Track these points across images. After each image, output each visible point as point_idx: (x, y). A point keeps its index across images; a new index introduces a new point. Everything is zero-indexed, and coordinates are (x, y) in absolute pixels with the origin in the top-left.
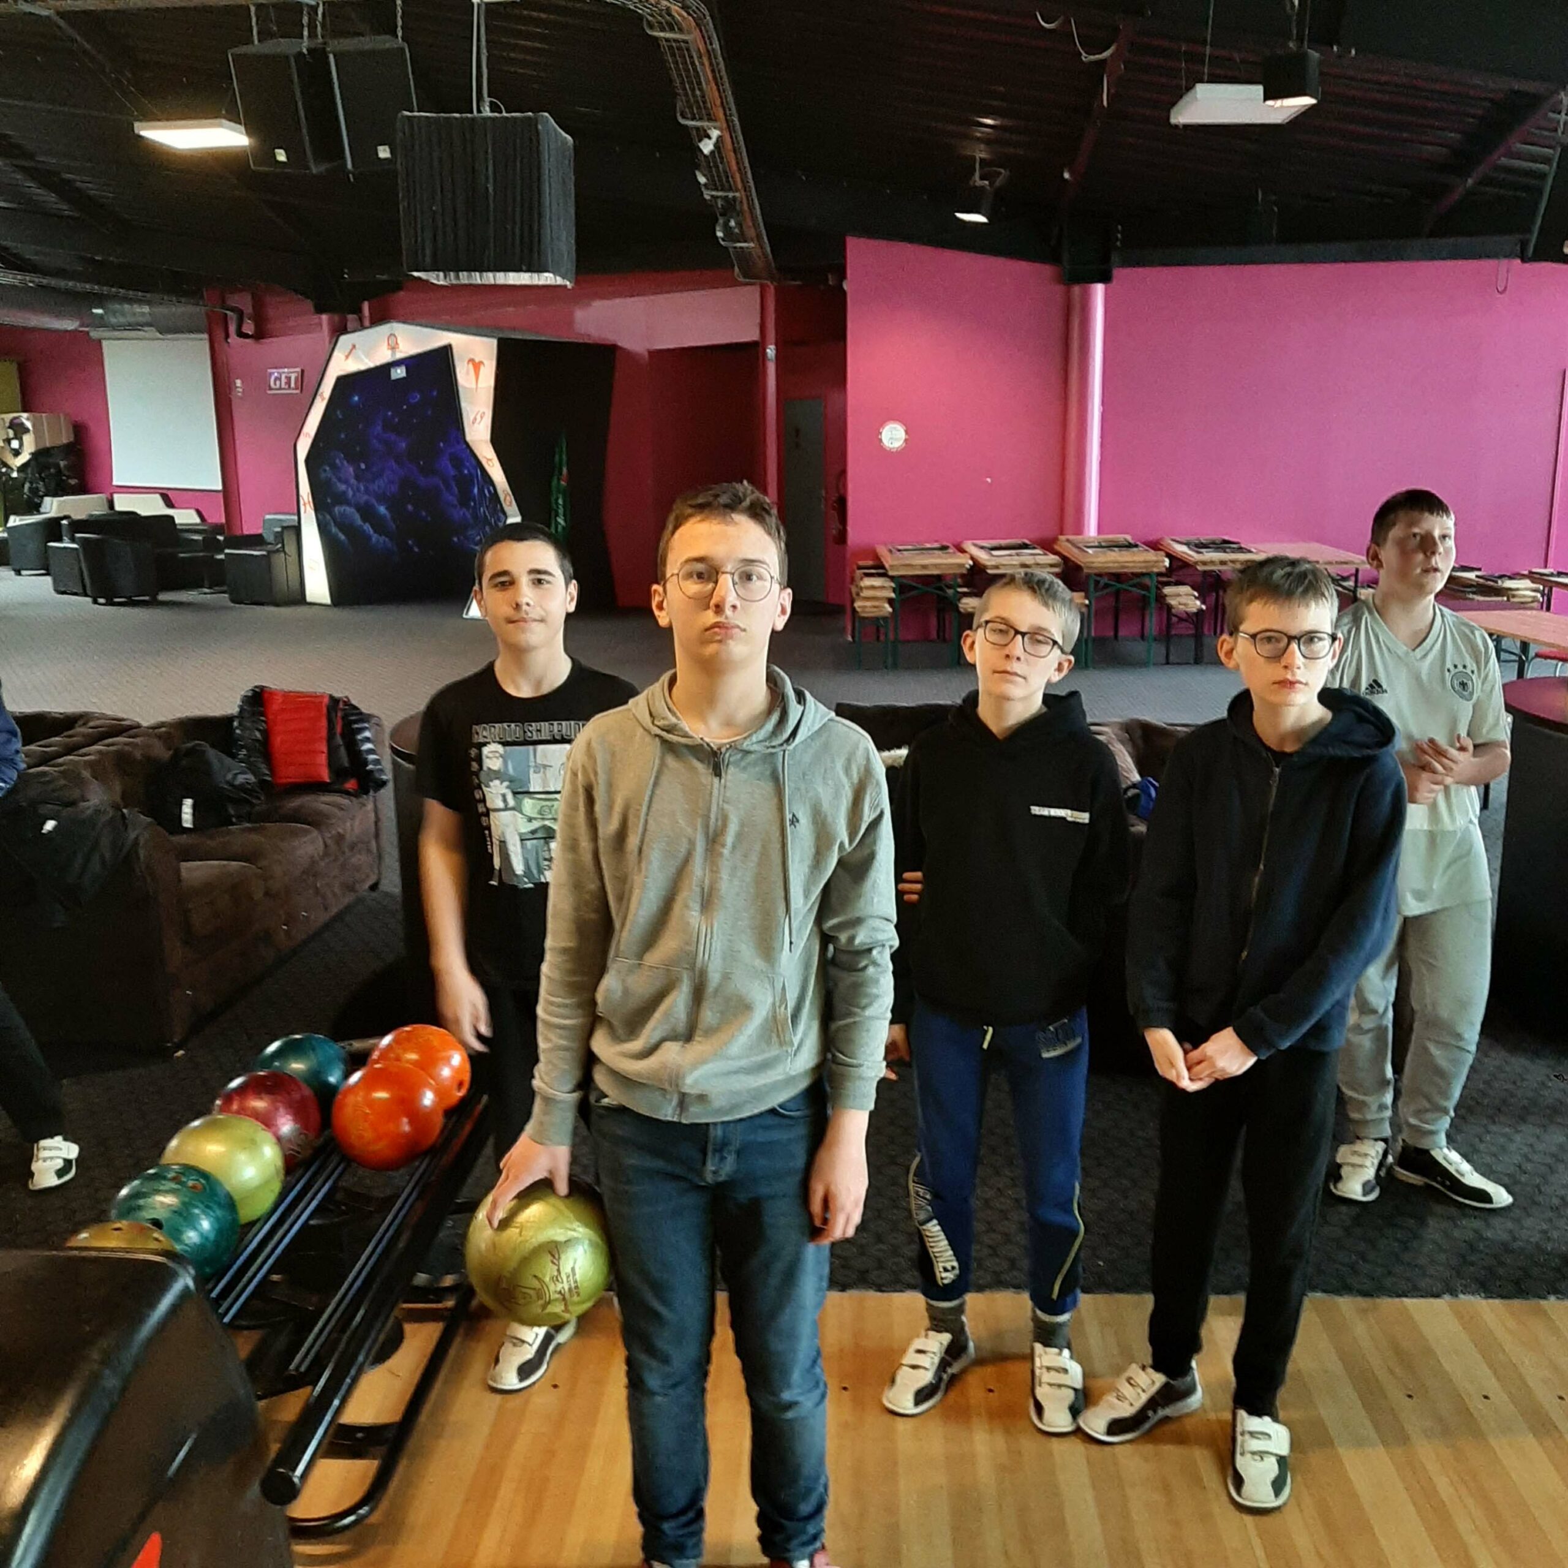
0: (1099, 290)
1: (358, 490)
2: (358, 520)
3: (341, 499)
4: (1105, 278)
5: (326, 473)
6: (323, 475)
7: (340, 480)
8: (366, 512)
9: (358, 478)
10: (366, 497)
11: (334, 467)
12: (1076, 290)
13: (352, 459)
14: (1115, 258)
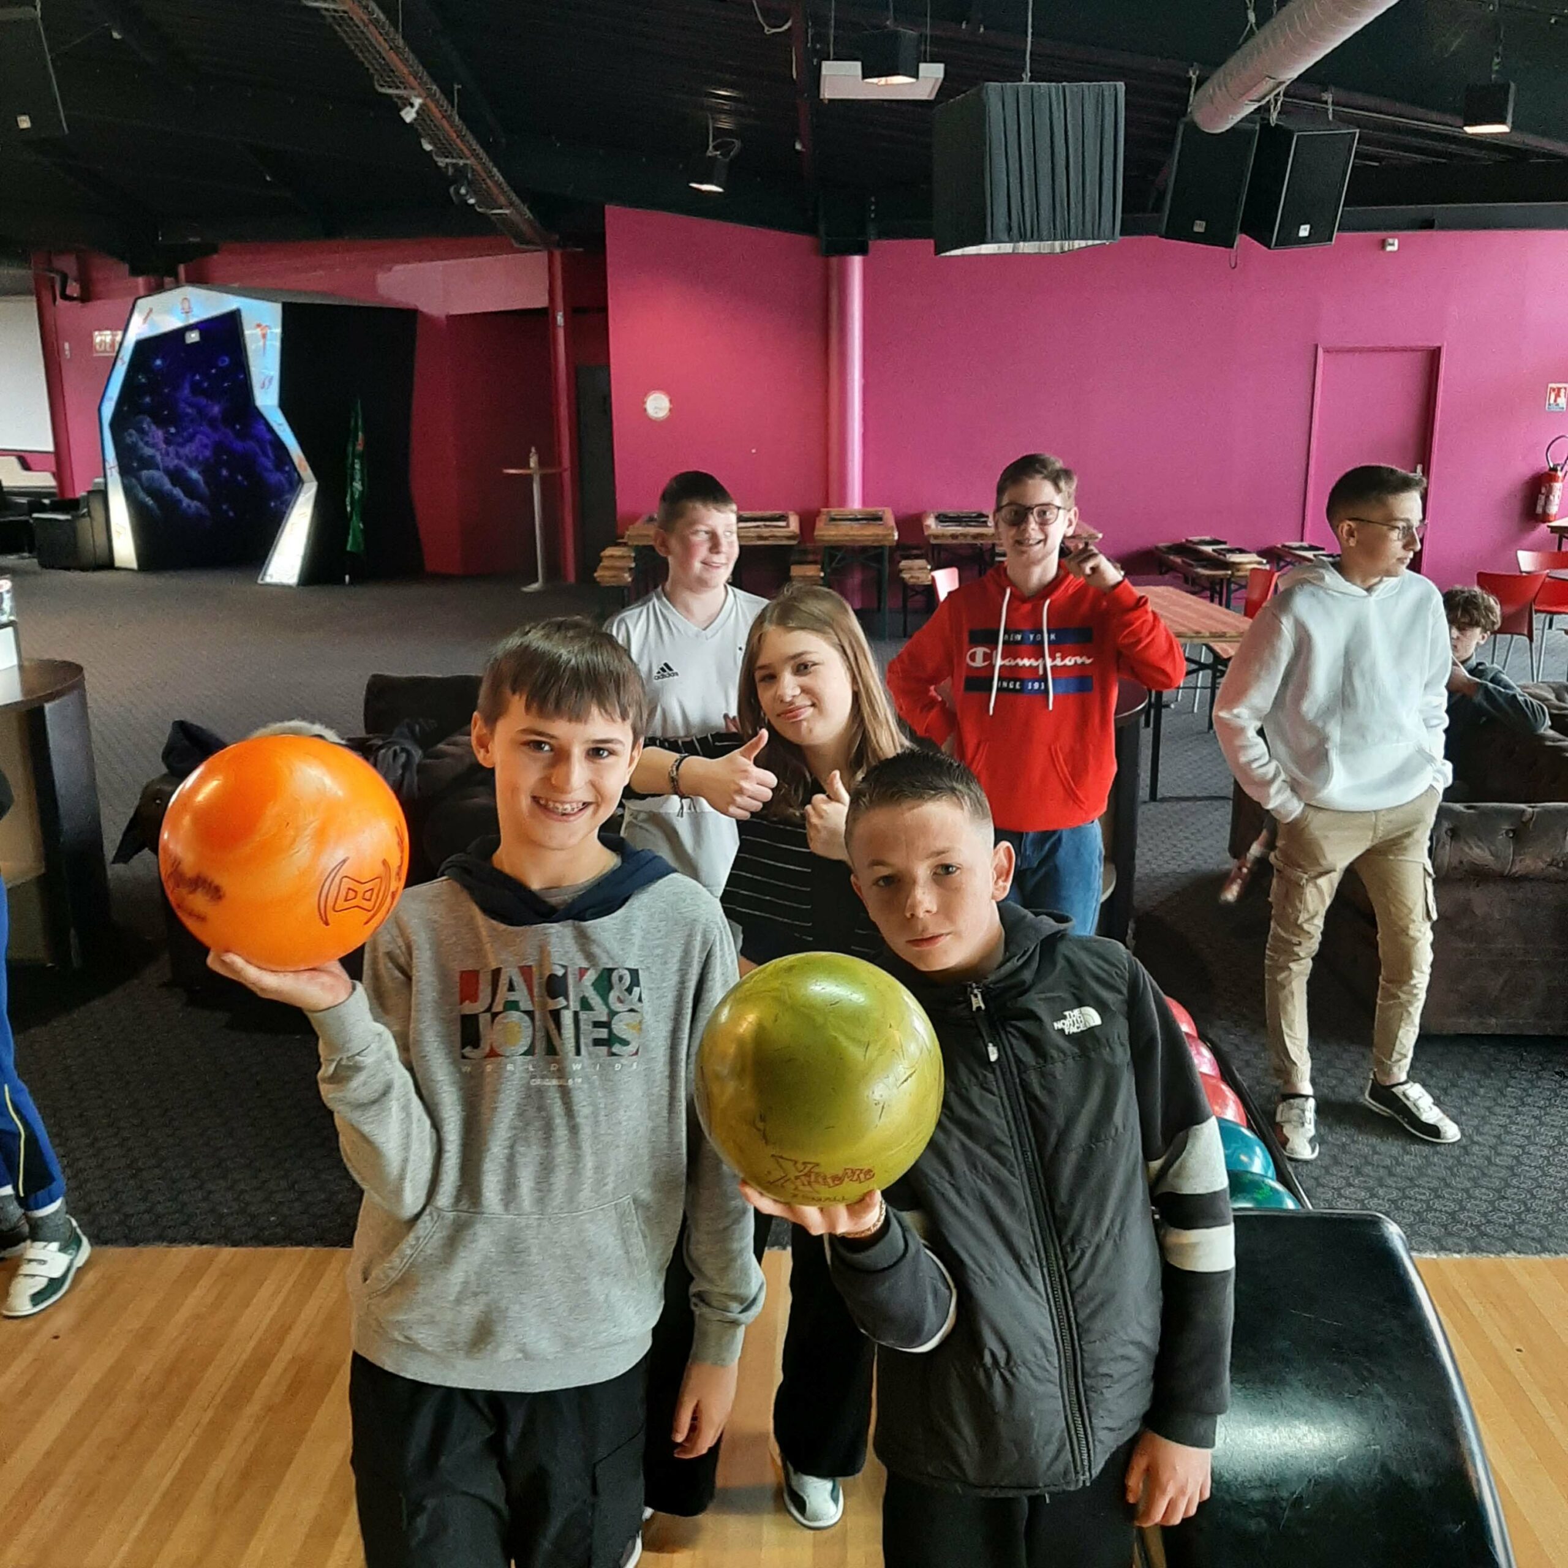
0: (856, 263)
1: (167, 454)
2: (167, 485)
3: (148, 463)
4: (862, 250)
5: (131, 437)
6: (129, 440)
7: (147, 444)
8: (177, 476)
9: (168, 442)
10: (176, 461)
11: (142, 432)
12: (834, 260)
13: (161, 422)
14: (871, 229)
